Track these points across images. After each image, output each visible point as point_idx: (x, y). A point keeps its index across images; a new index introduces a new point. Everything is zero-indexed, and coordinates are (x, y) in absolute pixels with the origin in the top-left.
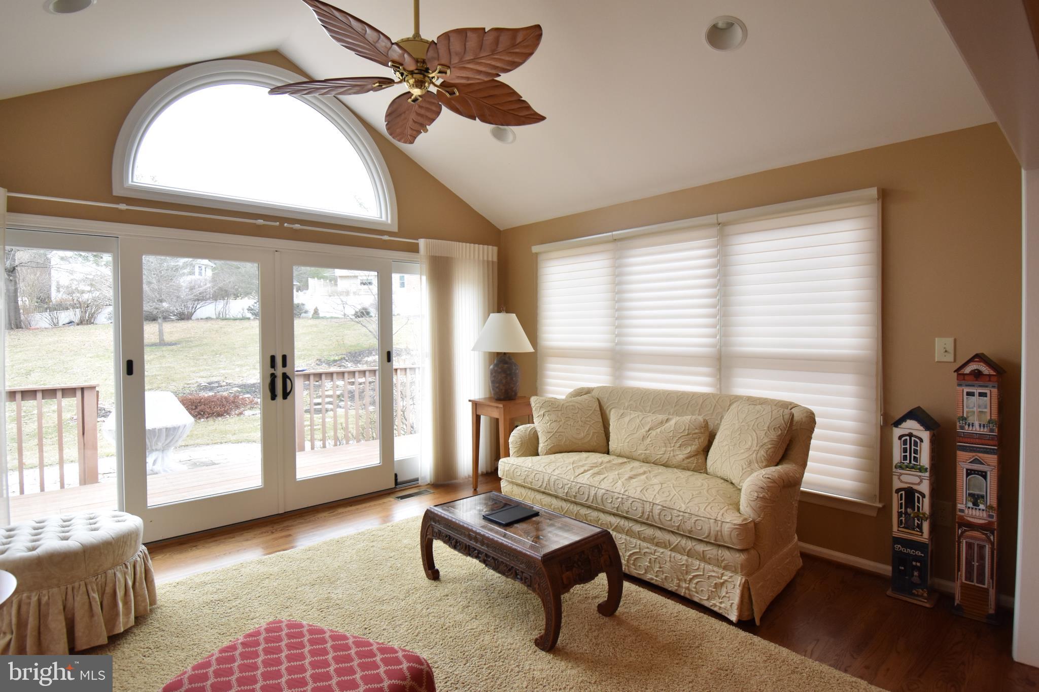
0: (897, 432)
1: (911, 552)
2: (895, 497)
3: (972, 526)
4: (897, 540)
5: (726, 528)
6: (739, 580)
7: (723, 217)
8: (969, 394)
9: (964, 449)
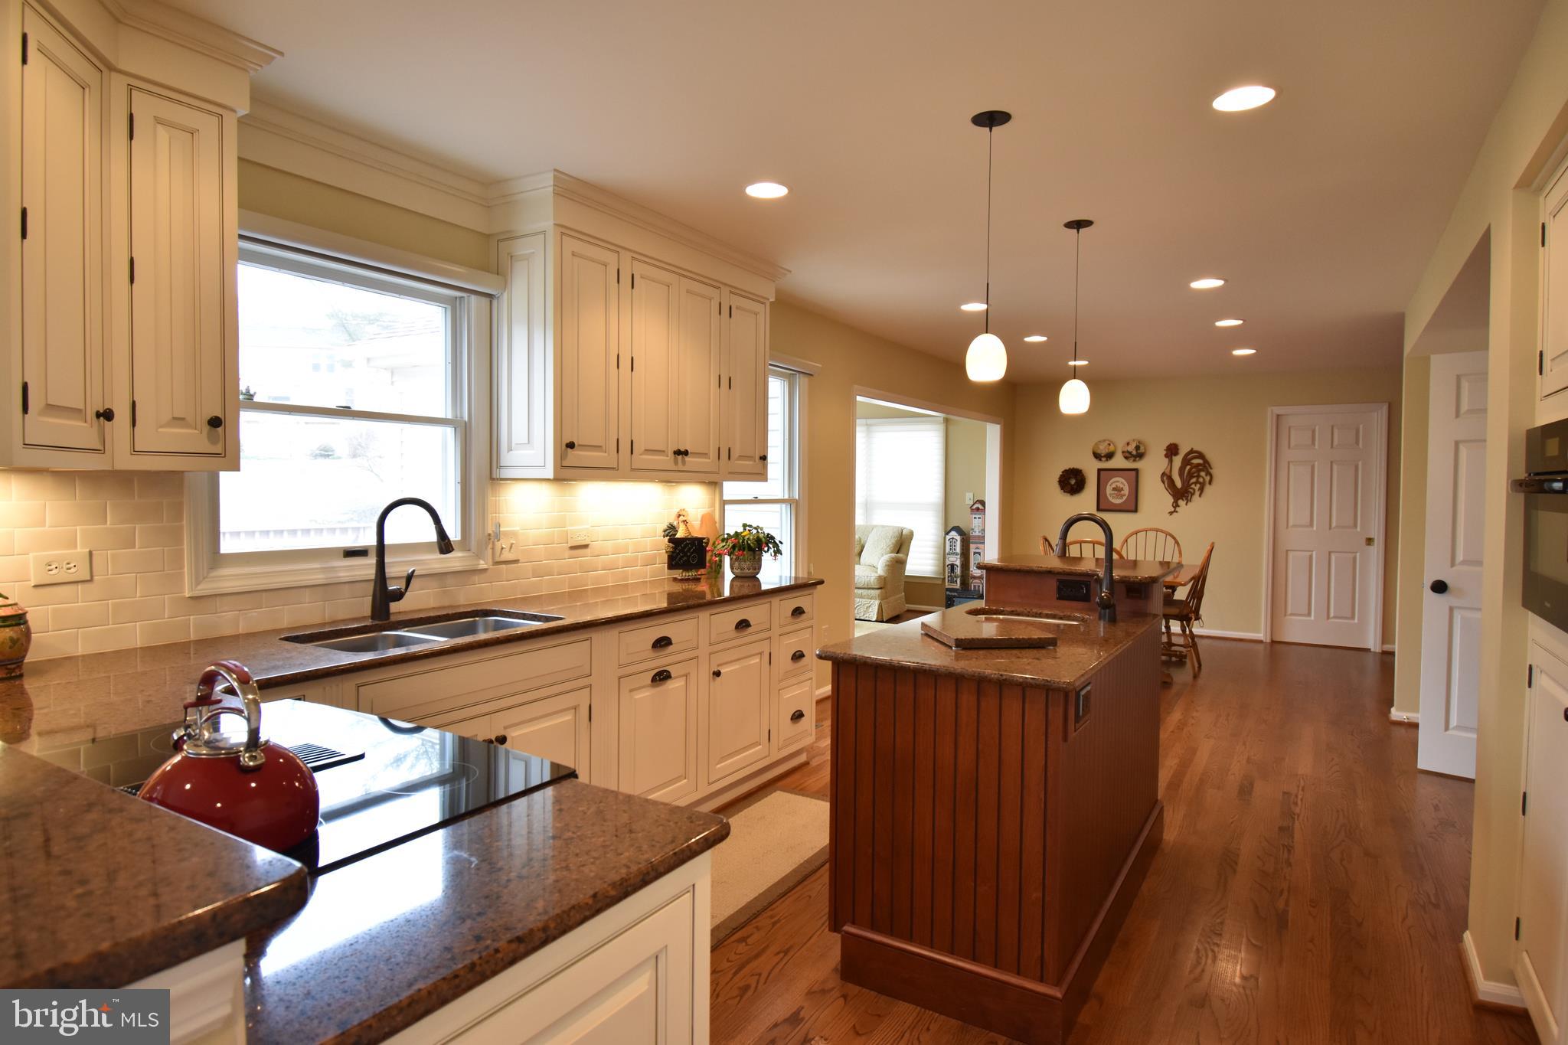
0: (948, 537)
1: (953, 594)
2: (947, 568)
3: (975, 578)
4: (947, 589)
5: (872, 579)
6: (877, 602)
7: (870, 421)
8: (975, 518)
9: (973, 543)
